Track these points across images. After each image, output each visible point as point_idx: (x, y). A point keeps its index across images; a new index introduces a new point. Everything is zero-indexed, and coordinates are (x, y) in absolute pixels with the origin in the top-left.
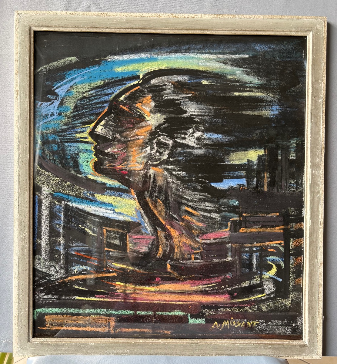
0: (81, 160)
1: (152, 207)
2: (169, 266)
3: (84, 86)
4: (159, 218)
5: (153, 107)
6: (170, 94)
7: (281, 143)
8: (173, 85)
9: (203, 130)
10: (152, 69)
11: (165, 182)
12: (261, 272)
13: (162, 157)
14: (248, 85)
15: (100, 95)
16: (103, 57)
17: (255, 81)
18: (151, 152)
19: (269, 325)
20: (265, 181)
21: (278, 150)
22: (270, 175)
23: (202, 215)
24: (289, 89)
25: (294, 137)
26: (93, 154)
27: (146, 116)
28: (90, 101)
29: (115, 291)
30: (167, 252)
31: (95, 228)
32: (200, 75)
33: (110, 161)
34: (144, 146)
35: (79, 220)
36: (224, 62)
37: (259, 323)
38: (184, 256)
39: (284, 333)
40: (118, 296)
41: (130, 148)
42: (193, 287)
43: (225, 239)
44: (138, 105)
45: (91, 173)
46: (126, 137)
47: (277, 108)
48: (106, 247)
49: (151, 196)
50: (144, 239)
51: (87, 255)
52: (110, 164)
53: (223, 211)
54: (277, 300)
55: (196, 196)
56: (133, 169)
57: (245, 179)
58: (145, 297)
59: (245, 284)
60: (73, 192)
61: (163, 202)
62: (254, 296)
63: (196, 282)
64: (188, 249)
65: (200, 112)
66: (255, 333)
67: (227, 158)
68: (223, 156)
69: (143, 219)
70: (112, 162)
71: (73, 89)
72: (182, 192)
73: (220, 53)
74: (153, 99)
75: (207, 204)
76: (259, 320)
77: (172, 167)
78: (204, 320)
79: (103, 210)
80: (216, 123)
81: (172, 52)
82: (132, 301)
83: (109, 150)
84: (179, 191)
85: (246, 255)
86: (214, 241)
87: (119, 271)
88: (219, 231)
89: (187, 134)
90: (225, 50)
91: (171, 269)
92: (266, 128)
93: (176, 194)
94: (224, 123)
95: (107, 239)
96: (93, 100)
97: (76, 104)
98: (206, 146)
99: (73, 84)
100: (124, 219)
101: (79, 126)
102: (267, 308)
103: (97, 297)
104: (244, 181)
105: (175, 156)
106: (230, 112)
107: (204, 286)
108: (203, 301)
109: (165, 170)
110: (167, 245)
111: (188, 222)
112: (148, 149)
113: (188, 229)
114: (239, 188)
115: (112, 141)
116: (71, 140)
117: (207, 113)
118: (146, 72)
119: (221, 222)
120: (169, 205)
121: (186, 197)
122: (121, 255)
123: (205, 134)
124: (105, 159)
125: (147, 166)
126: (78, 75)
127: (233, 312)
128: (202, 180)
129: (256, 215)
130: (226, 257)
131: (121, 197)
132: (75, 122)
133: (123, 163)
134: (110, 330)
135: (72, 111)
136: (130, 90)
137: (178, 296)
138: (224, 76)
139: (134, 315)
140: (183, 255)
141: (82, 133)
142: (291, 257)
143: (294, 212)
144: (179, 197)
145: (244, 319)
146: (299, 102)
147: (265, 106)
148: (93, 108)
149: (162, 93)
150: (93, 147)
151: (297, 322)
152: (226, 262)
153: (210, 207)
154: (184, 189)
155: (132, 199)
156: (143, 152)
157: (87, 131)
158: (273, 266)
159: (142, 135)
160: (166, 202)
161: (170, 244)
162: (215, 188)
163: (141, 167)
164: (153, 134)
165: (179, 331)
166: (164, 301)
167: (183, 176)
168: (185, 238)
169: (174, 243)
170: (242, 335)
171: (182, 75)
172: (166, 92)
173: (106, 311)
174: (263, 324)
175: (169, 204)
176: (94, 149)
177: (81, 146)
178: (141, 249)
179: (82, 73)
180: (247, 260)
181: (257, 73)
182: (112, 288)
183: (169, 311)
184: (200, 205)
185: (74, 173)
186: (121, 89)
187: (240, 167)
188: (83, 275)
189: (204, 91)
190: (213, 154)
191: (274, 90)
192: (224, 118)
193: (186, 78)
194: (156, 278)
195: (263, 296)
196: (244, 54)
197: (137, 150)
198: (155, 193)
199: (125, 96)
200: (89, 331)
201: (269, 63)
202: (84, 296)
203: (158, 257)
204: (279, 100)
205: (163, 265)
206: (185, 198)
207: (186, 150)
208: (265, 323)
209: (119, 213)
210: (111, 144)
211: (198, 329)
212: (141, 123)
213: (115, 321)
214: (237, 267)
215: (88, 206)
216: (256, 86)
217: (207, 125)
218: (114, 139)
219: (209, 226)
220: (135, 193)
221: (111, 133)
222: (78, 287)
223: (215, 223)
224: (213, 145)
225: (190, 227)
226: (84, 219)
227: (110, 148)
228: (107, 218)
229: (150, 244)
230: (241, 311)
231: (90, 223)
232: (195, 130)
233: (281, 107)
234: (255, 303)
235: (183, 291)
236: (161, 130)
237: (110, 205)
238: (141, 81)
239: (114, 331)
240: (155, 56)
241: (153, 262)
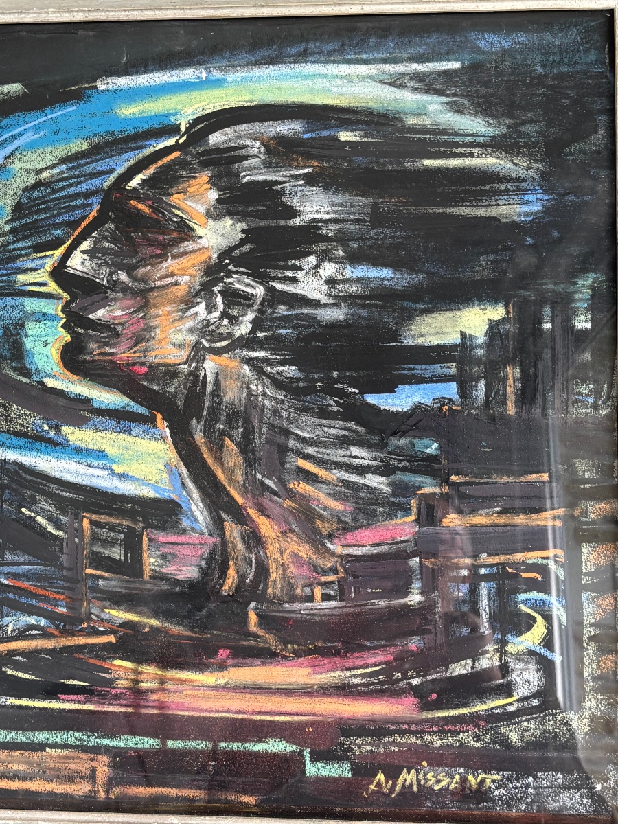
0: (29, 340)
1: (210, 461)
2: (253, 618)
3: (41, 155)
4: (228, 488)
5: (212, 203)
6: (259, 168)
7: (551, 287)
8: (264, 145)
9: (343, 257)
10: (210, 109)
11: (245, 393)
12: (504, 634)
13: (236, 328)
14: (458, 139)
15: (79, 176)
16: (87, 82)
17: (478, 129)
18: (209, 317)
19: (528, 786)
20: (508, 388)
21: (542, 307)
22: (521, 371)
23: (342, 481)
24: (569, 145)
25: (585, 271)
26: (60, 324)
27: (195, 227)
28: (54, 191)
29: (110, 683)
30: (248, 581)
31: (61, 517)
32: (333, 118)
33: (103, 342)
34: (188, 302)
35: (22, 495)
36: (396, 82)
37: (502, 781)
38: (294, 590)
39: (571, 809)
40: (118, 697)
41: (155, 306)
42: (319, 676)
43: (404, 544)
44: (175, 199)
45: (53, 374)
46: (143, 280)
47: (538, 196)
48: (89, 566)
49: (207, 432)
50: (188, 544)
51: (38, 587)
52: (103, 350)
53: (398, 469)
54: (552, 714)
55: (326, 429)
56: (161, 361)
57: (454, 385)
58: (189, 702)
59: (460, 669)
60: (7, 422)
61: (239, 445)
62: (484, 702)
63: (326, 661)
64: (305, 571)
65: (335, 212)
66: (489, 808)
67: (407, 330)
68: (396, 324)
69: (187, 492)
70: (106, 344)
71: (13, 162)
72: (288, 419)
73: (384, 61)
74: (214, 182)
75: (355, 451)
76: (499, 770)
77: (263, 354)
78: (347, 766)
79: (82, 469)
80: (377, 239)
81: (261, 64)
82: (155, 711)
83: (100, 314)
84: (282, 416)
85: (460, 587)
86: (375, 550)
87: (122, 631)
88: (387, 522)
89: (300, 269)
90: (397, 51)
91: (260, 624)
92: (510, 249)
93: (273, 426)
94: (398, 238)
95: (91, 545)
96: (63, 188)
97: (20, 200)
98: (350, 299)
99: (14, 151)
100: (138, 493)
101: (27, 255)
102: (522, 736)
103: (63, 700)
104: (451, 390)
105: (270, 326)
106: (413, 209)
107: (348, 673)
108: (345, 715)
109: (244, 363)
110: (249, 563)
111: (305, 499)
112: (201, 309)
113: (306, 516)
114: (440, 409)
115: (109, 291)
116: (7, 289)
117: (354, 213)
118: (195, 116)
119: (392, 499)
120: (253, 453)
121: (299, 432)
122: (126, 588)
123: (349, 267)
124: (90, 336)
125: (197, 352)
126: (26, 126)
127: (426, 746)
128: (340, 386)
129: (486, 480)
130: (407, 593)
131: (130, 434)
132: (18, 245)
133: (135, 347)
134: (96, 789)
135: (9, 218)
136: (155, 162)
137: (277, 699)
138: (395, 119)
139: (159, 750)
140: (292, 587)
141: (33, 273)
142: (585, 596)
143: (589, 470)
144: (279, 433)
145: (460, 766)
146: (596, 179)
147: (507, 192)
148: (63, 208)
149: (236, 166)
150: (60, 308)
151: (609, 779)
152: (406, 606)
153: (363, 458)
154: (295, 413)
155: (157, 440)
156: (186, 317)
157: (46, 267)
158: (535, 620)
159: (183, 275)
160: (245, 446)
161: (256, 560)
162: (375, 409)
163: (184, 354)
164: (214, 271)
165: (280, 796)
166: (240, 712)
167: (292, 378)
168: (295, 542)
169: (266, 554)
170: (454, 813)
171: (288, 119)
172: (247, 163)
173: (86, 738)
174: (512, 783)
175: (253, 450)
176: (63, 311)
177: (30, 304)
178: (180, 570)
179: (36, 122)
180: (464, 602)
181: (484, 107)
182: (103, 675)
183: (253, 741)
184: (338, 455)
185: (12, 374)
186: (132, 158)
187: (439, 354)
188: (29, 639)
189: (344, 159)
190: (370, 319)
191: (530, 149)
192: (396, 228)
193: (298, 127)
194: (220, 650)
195: (510, 703)
196: (449, 60)
197: (172, 312)
198: (217, 422)
199: (144, 178)
200: (41, 793)
201: (515, 81)
202: (31, 696)
203: (224, 593)
204: (544, 176)
205: (238, 614)
206: (296, 435)
207: (298, 311)
208: (517, 779)
209: (124, 477)
210: (107, 297)
211: (331, 792)
212: (182, 245)
213: (110, 767)
214: (436, 621)
215: (45, 457)
216: (482, 141)
217: (354, 245)
218: (114, 285)
219: (360, 509)
220: (166, 424)
221: (106, 271)
222: (15, 673)
223: (375, 503)
224: (370, 295)
225: (311, 512)
226: (33, 493)
227: (104, 307)
228: (95, 488)
229: (203, 559)
230: (449, 743)
231: (50, 504)
232: (321, 259)
233: (549, 194)
234: (488, 723)
235: (290, 685)
236: (234, 261)
237: (101, 454)
238: (185, 138)
239: (107, 792)
240: (218, 75)
241: (212, 605)
